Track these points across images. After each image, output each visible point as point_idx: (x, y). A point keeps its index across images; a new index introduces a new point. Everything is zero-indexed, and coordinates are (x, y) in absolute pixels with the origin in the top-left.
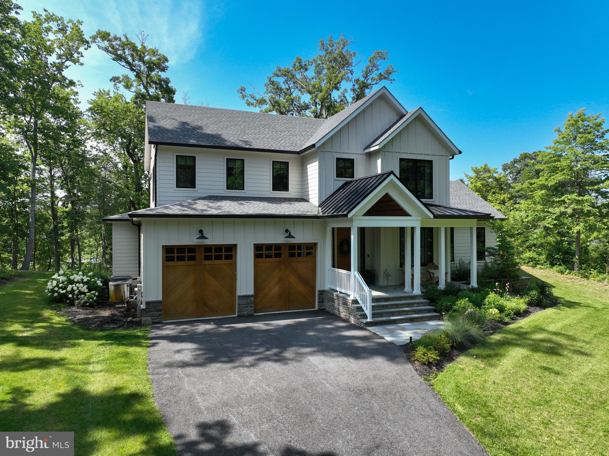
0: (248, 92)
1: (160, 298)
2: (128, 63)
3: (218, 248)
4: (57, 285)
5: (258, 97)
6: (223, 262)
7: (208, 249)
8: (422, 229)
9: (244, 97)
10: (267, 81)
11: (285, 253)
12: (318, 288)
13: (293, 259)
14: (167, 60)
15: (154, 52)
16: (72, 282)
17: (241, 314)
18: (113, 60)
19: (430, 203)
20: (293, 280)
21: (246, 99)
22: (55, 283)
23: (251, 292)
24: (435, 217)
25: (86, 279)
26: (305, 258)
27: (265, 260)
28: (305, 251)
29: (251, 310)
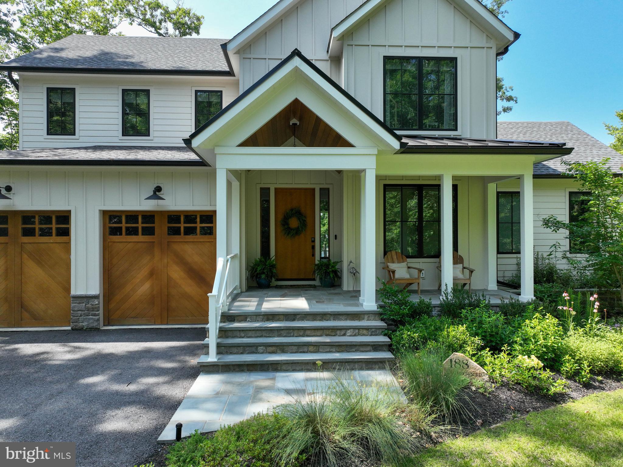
3: (45, 218)
11: (161, 227)
13: (176, 238)
17: (76, 326)
20: (176, 273)
23: (95, 290)
26: (198, 237)
27: (124, 238)
28: (199, 225)
29: (92, 320)
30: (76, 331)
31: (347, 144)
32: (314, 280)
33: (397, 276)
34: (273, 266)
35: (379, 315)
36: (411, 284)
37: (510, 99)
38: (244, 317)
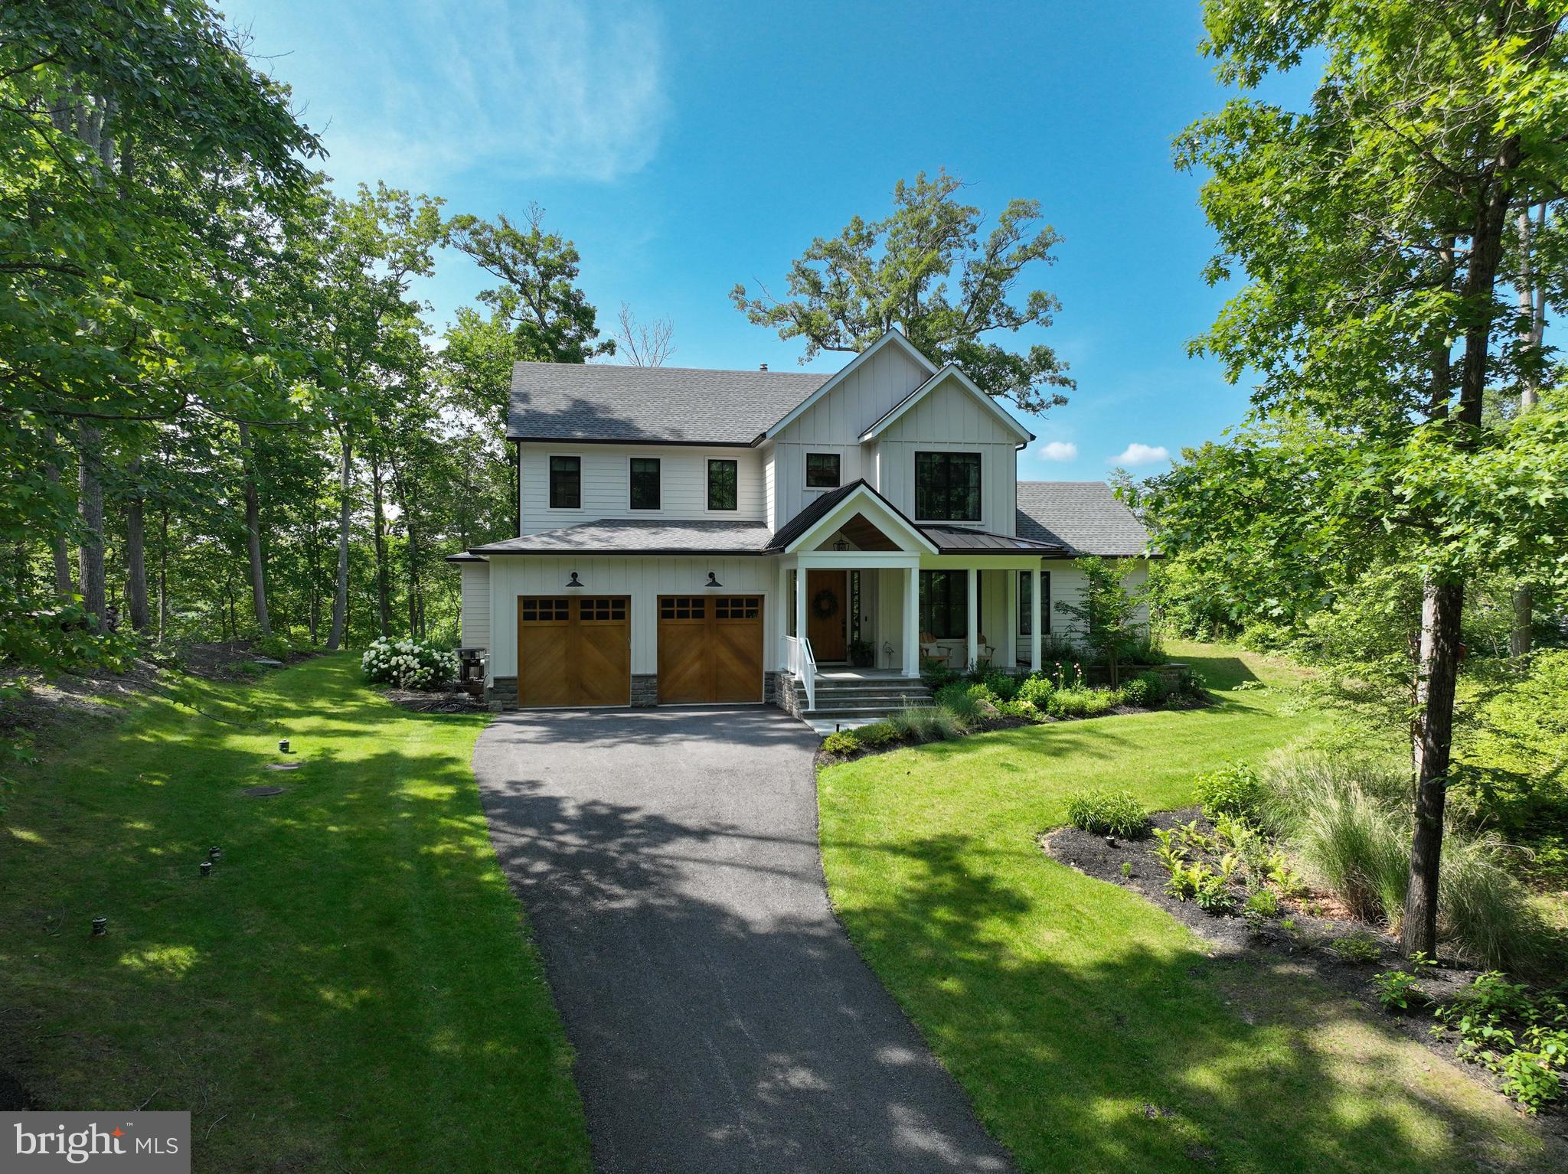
0: (750, 297)
1: (515, 674)
2: (506, 269)
3: (603, 601)
4: (377, 657)
5: (771, 306)
6: (610, 622)
7: (587, 602)
8: (921, 571)
9: (743, 306)
10: (792, 270)
11: (710, 610)
12: (766, 668)
13: (724, 621)
14: (576, 258)
15: (554, 244)
16: (397, 652)
17: (636, 703)
18: (480, 264)
19: (976, 528)
20: (724, 654)
21: (748, 309)
22: (373, 653)
23: (652, 669)
24: (942, 551)
25: (417, 650)
26: (744, 620)
27: (676, 621)
28: (745, 608)
29: (651, 698)
30: (636, 708)
31: (898, 549)
32: (845, 660)
33: (930, 654)
35: (922, 681)
36: (940, 661)
37: (1064, 382)
38: (825, 682)
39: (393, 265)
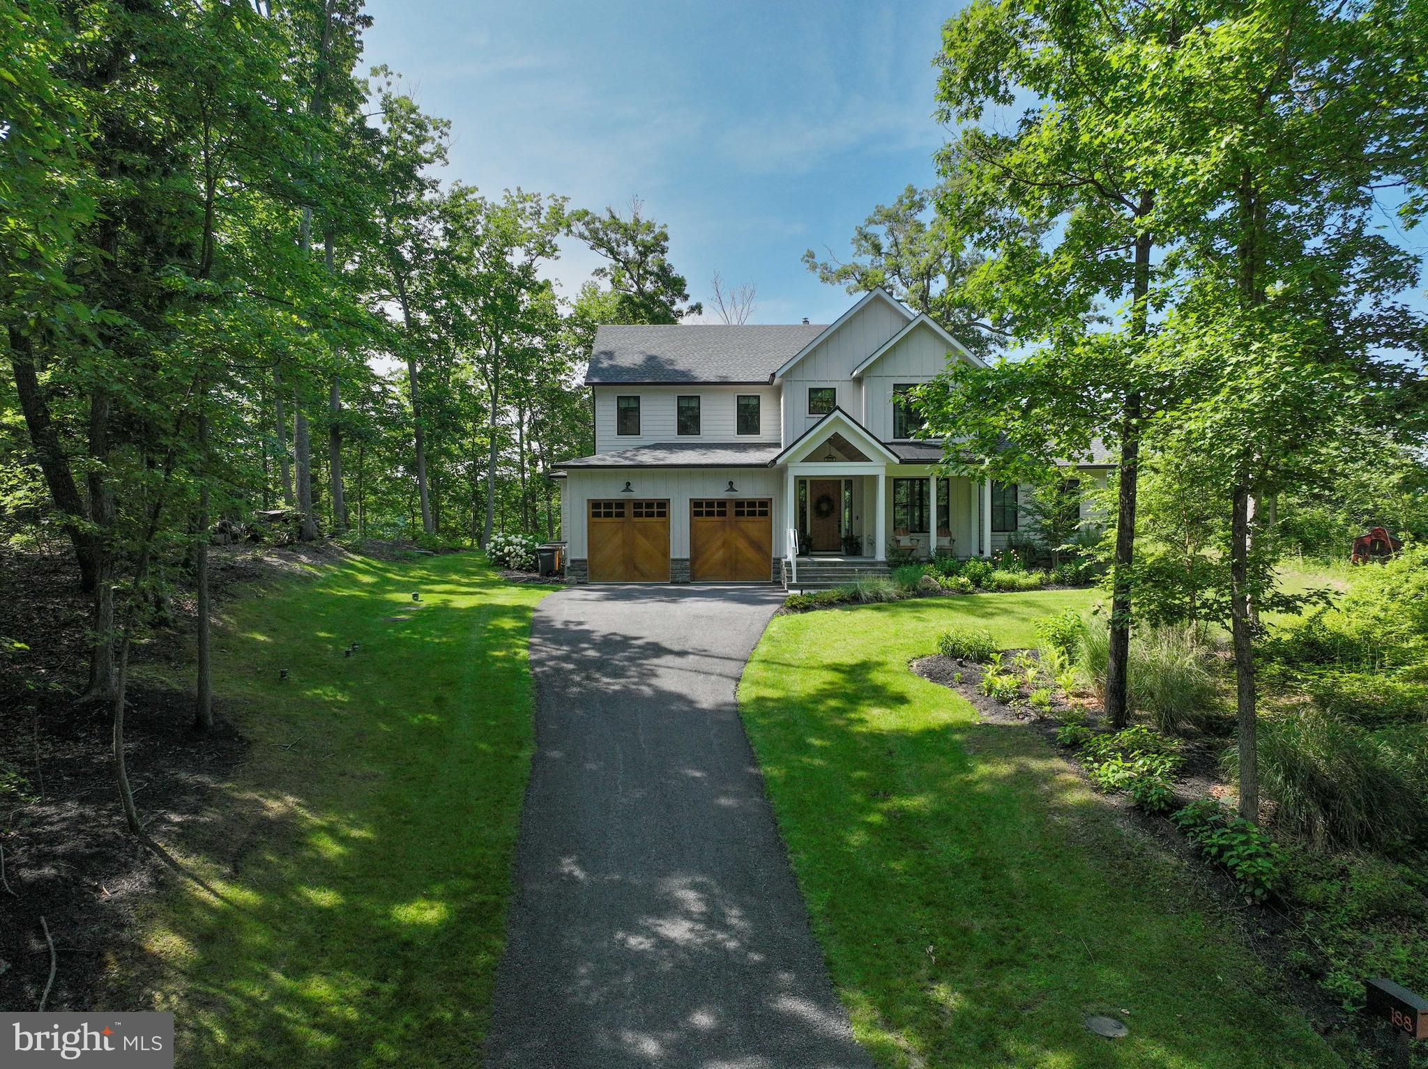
0: (819, 260)
1: (585, 557)
2: (611, 251)
3: (649, 504)
4: (495, 547)
5: (836, 267)
6: (655, 519)
7: (638, 504)
8: (886, 478)
9: (814, 267)
11: (730, 510)
12: (774, 554)
13: (741, 518)
14: (666, 239)
15: (650, 228)
16: (509, 543)
17: (674, 580)
18: (592, 248)
20: (742, 544)
21: (818, 270)
22: (492, 544)
23: (686, 555)
24: (902, 462)
25: (524, 542)
26: (757, 518)
27: (704, 518)
28: (757, 509)
29: (686, 577)
30: (673, 583)
31: (869, 460)
32: (840, 551)
33: (902, 544)
34: (811, 539)
35: (888, 563)
36: (911, 548)
38: (806, 564)
39: (528, 252)
